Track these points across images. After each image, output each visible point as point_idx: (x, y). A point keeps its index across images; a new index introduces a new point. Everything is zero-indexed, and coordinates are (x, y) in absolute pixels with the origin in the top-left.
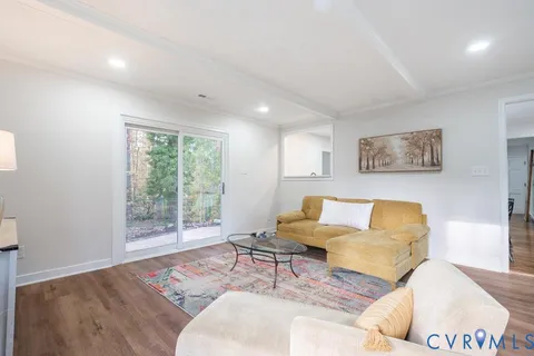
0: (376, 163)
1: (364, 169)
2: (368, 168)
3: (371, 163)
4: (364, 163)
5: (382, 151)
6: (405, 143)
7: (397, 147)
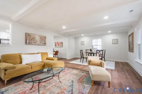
0: (32, 42)
1: (28, 43)
2: (29, 43)
3: (30, 41)
4: (28, 41)
5: (34, 38)
6: (39, 38)
7: (37, 38)
